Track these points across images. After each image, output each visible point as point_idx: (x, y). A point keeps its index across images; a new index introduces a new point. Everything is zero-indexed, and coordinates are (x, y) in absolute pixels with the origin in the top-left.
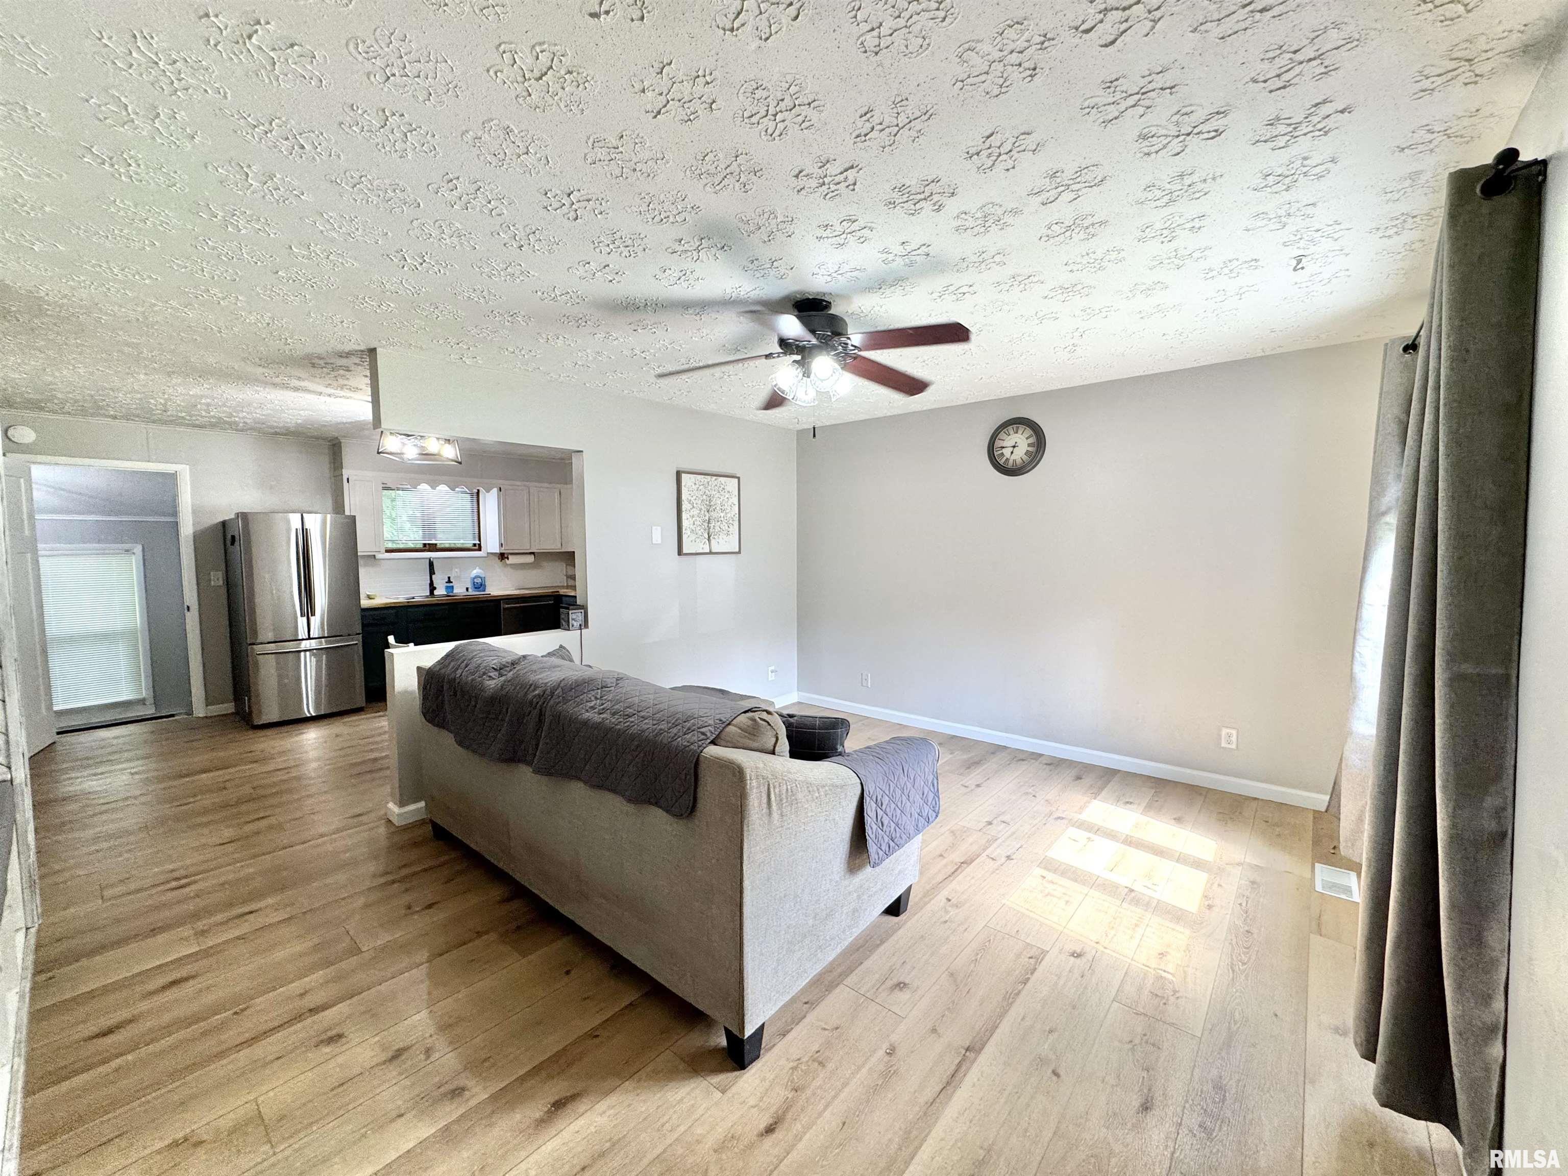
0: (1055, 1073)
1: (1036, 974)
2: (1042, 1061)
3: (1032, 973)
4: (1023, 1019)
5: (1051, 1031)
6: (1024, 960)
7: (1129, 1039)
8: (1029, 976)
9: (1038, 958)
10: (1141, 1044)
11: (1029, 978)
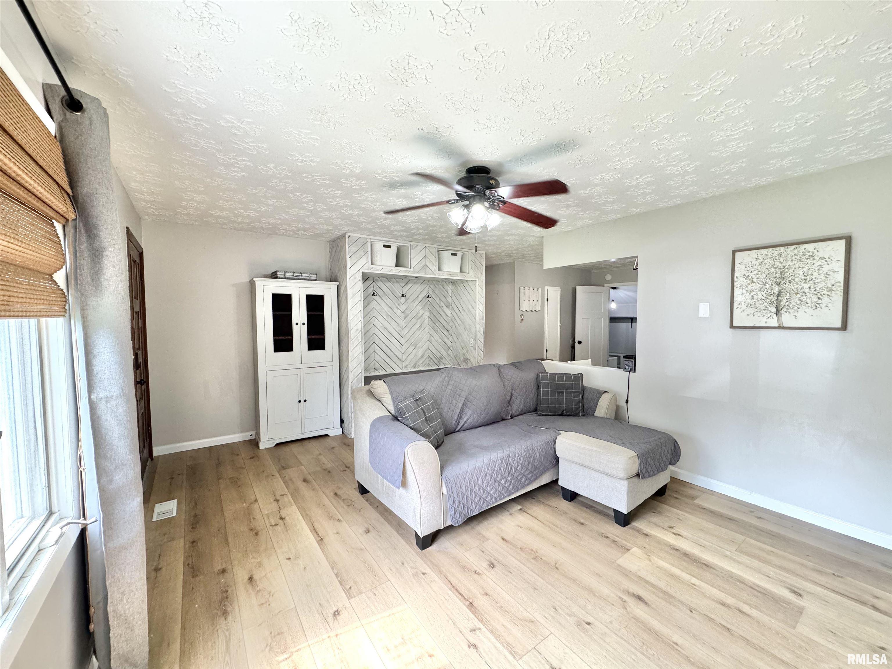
0: (289, 559)
1: (338, 583)
2: (297, 557)
3: (339, 581)
4: (319, 562)
5: (305, 568)
6: (351, 583)
7: (274, 595)
8: (339, 578)
9: (348, 592)
10: (268, 599)
11: (337, 578)
